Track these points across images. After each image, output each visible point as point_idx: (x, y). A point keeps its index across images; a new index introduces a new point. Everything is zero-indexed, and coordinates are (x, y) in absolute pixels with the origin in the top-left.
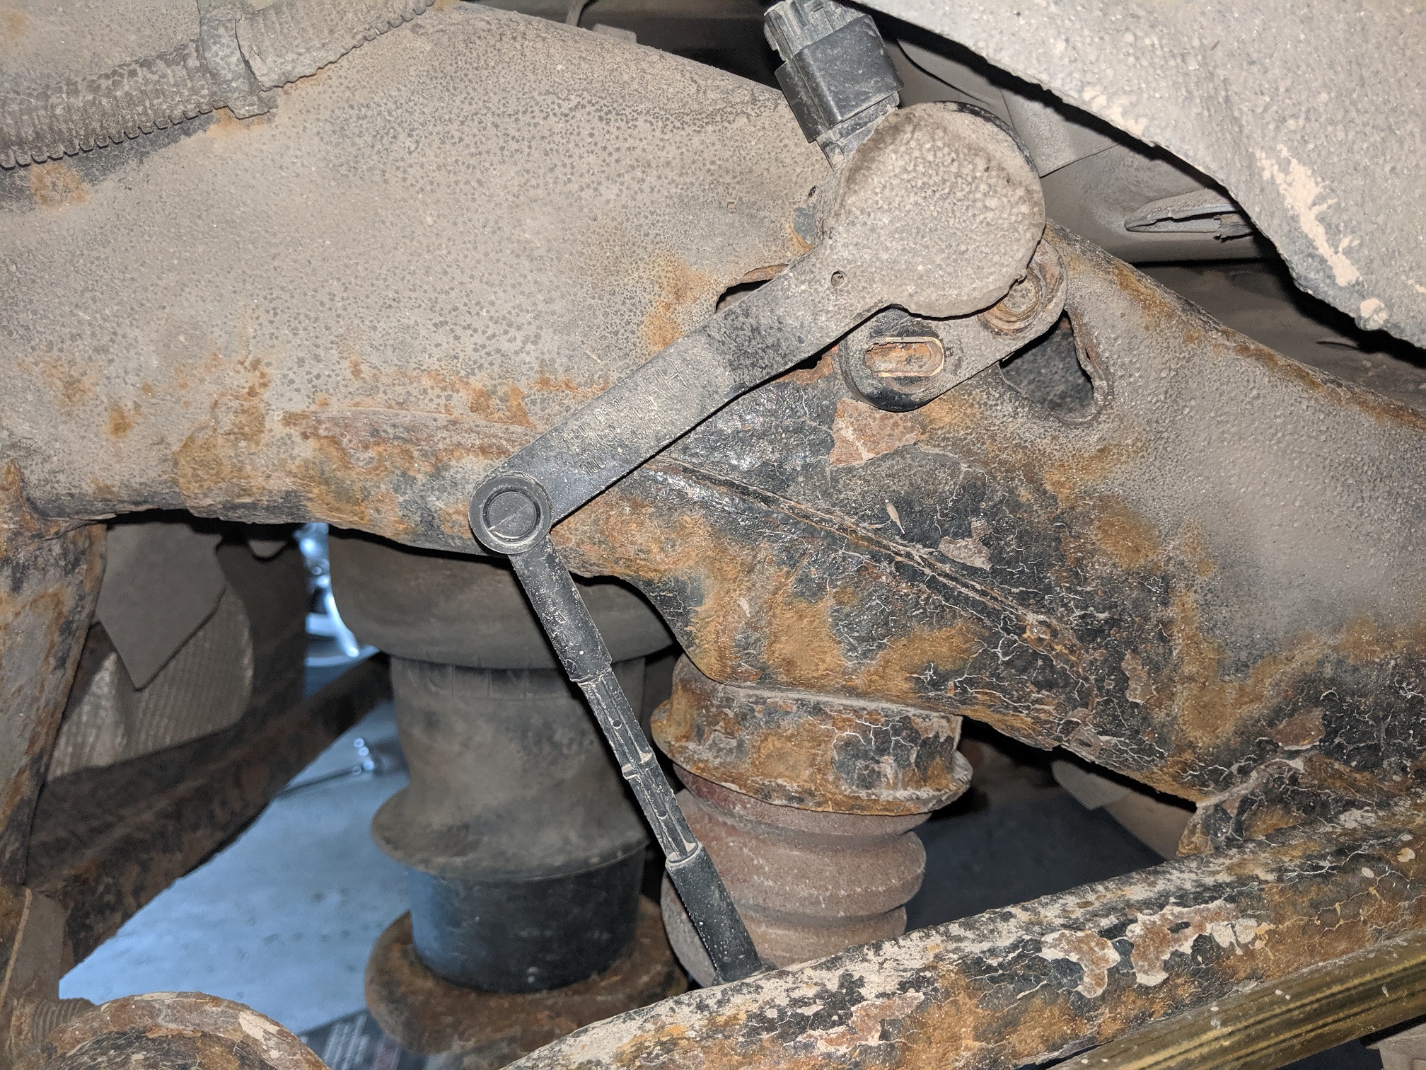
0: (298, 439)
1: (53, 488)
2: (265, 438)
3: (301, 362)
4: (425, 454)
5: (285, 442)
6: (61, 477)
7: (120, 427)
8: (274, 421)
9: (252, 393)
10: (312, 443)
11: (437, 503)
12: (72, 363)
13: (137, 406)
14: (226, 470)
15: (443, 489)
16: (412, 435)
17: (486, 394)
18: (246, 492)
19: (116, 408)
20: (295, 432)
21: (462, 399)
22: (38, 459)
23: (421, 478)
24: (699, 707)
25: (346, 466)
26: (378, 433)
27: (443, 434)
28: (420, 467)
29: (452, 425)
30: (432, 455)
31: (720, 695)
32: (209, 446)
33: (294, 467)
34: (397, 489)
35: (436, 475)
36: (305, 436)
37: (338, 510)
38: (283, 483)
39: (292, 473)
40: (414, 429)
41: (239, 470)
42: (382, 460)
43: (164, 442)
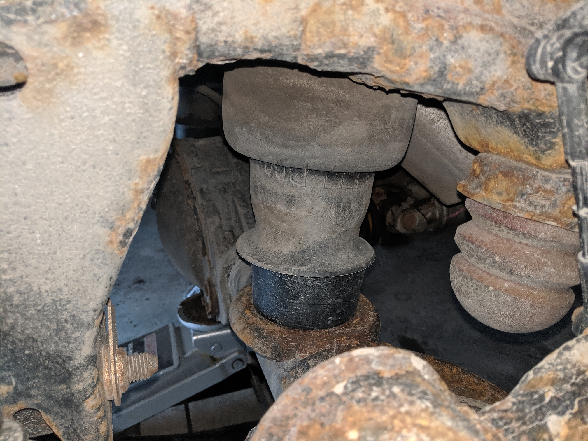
0: (382, 11)
1: (216, 36)
2: (365, 9)
4: (452, 28)
5: (375, 13)
6: (223, 28)
10: (390, 15)
11: (451, 60)
14: (338, 29)
15: (456, 51)
16: (446, 15)
18: (345, 45)
22: (209, 13)
23: (446, 43)
24: (523, 184)
25: (407, 32)
26: (427, 12)
27: (462, 16)
28: (447, 36)
29: (466, 11)
30: (455, 28)
31: (540, 178)
32: (330, 12)
33: (377, 30)
34: (431, 49)
35: (454, 42)
36: (387, 10)
37: (391, 62)
38: (368, 41)
39: (375, 35)
40: (447, 11)
41: (345, 30)
42: (427, 29)
43: (297, 8)
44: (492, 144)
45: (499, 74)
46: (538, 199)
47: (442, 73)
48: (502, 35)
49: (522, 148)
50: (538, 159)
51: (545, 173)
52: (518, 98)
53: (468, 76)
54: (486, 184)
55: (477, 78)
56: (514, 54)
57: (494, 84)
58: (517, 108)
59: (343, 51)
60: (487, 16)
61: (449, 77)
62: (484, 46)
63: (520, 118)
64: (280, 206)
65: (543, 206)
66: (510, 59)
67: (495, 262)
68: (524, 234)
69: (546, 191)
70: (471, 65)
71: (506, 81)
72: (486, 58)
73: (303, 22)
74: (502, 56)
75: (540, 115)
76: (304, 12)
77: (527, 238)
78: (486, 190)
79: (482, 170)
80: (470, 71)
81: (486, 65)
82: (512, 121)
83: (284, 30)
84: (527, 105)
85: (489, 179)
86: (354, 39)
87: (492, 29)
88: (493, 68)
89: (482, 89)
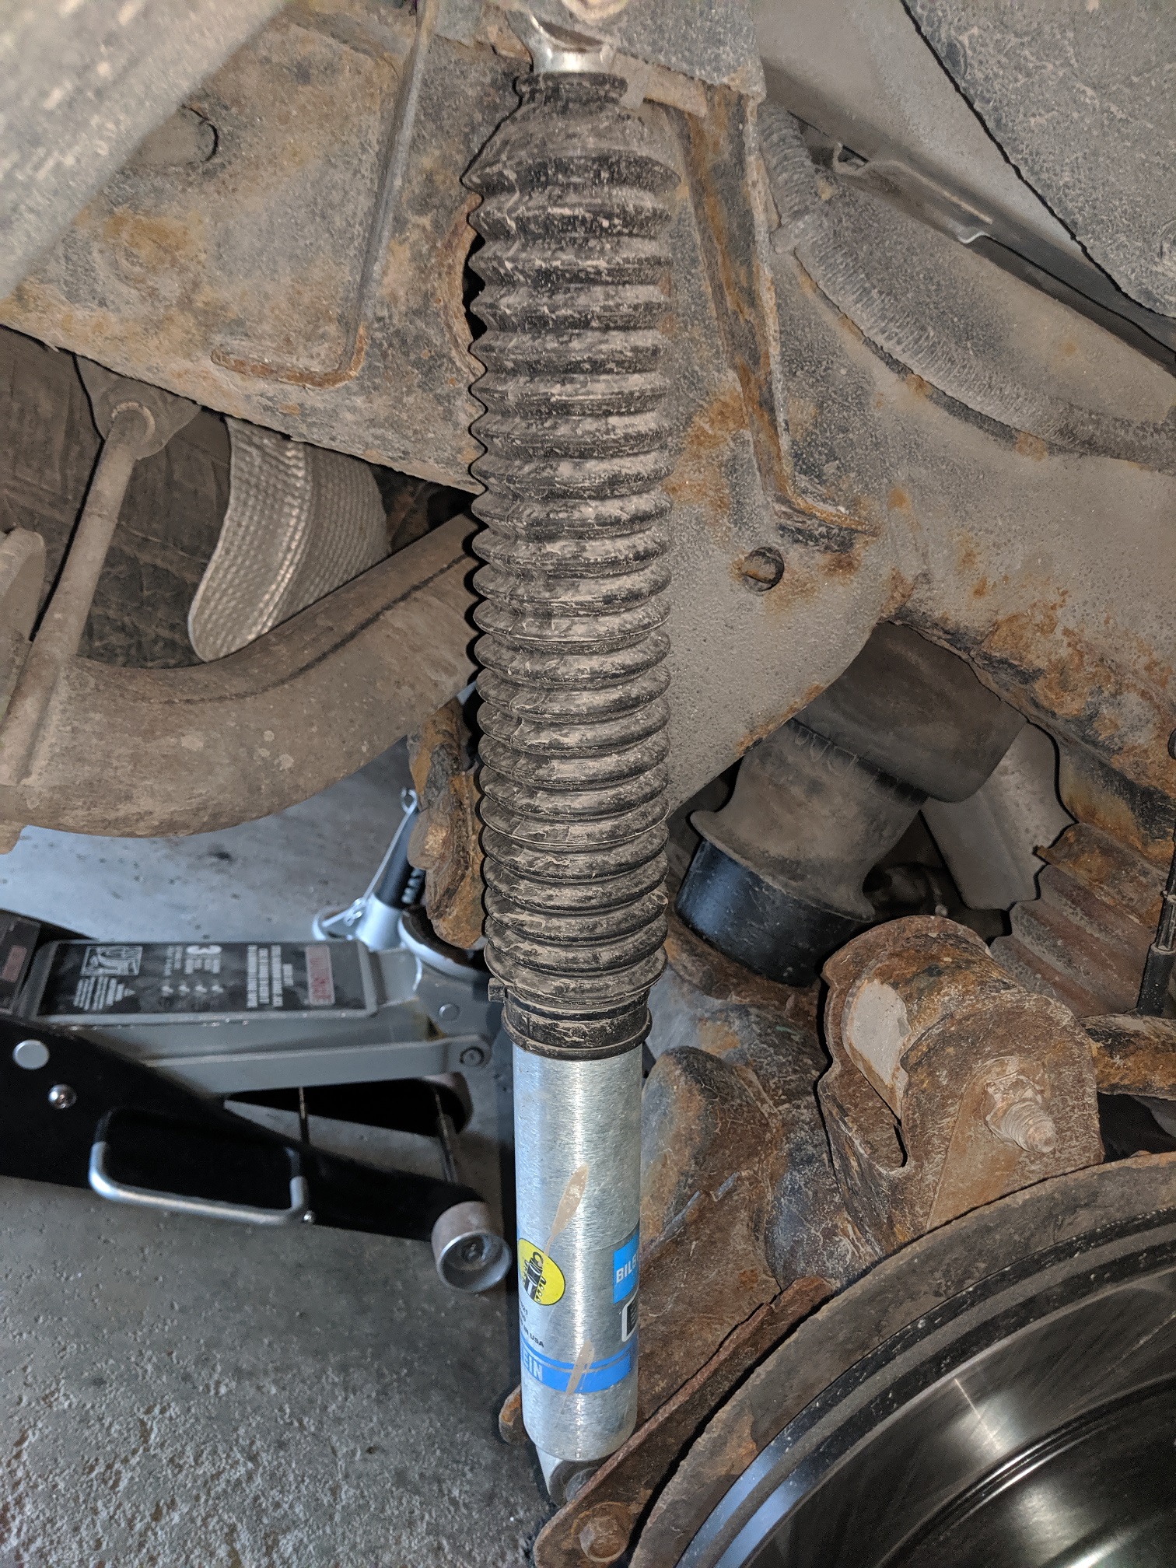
0: (1065, 644)
2: (1051, 636)
3: (1086, 603)
4: (1117, 682)
5: (1058, 643)
6: (930, 602)
7: (979, 592)
8: (1059, 630)
9: (1053, 608)
10: (1070, 650)
11: (1105, 710)
12: (978, 545)
13: (995, 585)
14: (1021, 644)
15: (1112, 704)
16: (1117, 670)
17: (1156, 664)
18: (1021, 659)
19: (984, 582)
20: (1066, 640)
21: (1144, 660)
22: (926, 587)
23: (1106, 694)
24: (1119, 869)
25: (1077, 669)
26: (1102, 660)
27: (1129, 675)
28: (1110, 688)
29: (1135, 673)
30: (1119, 683)
31: (1139, 867)
32: (1022, 627)
33: (1053, 658)
34: (1091, 693)
35: (1114, 696)
36: (1069, 645)
37: (1051, 689)
38: (1042, 663)
39: (1050, 661)
40: (1118, 666)
41: (1027, 646)
42: (1095, 675)
43: (997, 612)
44: (1101, 815)
45: (1141, 741)
46: (1129, 889)
47: (1091, 718)
48: (1158, 707)
49: (1133, 828)
50: (1145, 844)
51: (1147, 865)
52: (1150, 773)
53: (1112, 731)
54: (1078, 857)
55: (1120, 737)
56: (1163, 730)
57: (1134, 748)
58: (1144, 782)
59: (1016, 663)
60: (1152, 685)
61: (1095, 725)
62: (1138, 710)
63: (1143, 794)
64: (797, 791)
65: (1131, 899)
66: (1157, 732)
67: (1055, 946)
68: (1099, 925)
69: (1140, 884)
70: (1120, 722)
71: (1145, 751)
72: (1136, 722)
73: (997, 626)
74: (1150, 726)
75: (1165, 798)
76: (1000, 618)
77: (1101, 930)
78: (1075, 863)
79: (1078, 840)
80: (1116, 727)
81: (1133, 728)
82: (1133, 795)
83: (976, 625)
84: (1154, 783)
85: (1083, 851)
86: (1031, 657)
87: (1151, 698)
88: (1138, 733)
89: (1120, 749)
